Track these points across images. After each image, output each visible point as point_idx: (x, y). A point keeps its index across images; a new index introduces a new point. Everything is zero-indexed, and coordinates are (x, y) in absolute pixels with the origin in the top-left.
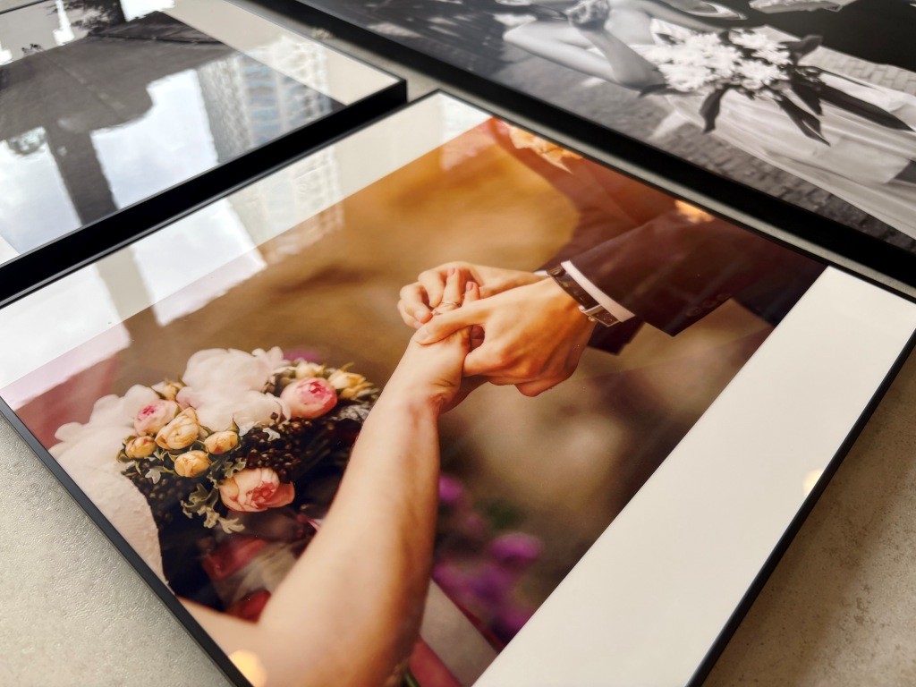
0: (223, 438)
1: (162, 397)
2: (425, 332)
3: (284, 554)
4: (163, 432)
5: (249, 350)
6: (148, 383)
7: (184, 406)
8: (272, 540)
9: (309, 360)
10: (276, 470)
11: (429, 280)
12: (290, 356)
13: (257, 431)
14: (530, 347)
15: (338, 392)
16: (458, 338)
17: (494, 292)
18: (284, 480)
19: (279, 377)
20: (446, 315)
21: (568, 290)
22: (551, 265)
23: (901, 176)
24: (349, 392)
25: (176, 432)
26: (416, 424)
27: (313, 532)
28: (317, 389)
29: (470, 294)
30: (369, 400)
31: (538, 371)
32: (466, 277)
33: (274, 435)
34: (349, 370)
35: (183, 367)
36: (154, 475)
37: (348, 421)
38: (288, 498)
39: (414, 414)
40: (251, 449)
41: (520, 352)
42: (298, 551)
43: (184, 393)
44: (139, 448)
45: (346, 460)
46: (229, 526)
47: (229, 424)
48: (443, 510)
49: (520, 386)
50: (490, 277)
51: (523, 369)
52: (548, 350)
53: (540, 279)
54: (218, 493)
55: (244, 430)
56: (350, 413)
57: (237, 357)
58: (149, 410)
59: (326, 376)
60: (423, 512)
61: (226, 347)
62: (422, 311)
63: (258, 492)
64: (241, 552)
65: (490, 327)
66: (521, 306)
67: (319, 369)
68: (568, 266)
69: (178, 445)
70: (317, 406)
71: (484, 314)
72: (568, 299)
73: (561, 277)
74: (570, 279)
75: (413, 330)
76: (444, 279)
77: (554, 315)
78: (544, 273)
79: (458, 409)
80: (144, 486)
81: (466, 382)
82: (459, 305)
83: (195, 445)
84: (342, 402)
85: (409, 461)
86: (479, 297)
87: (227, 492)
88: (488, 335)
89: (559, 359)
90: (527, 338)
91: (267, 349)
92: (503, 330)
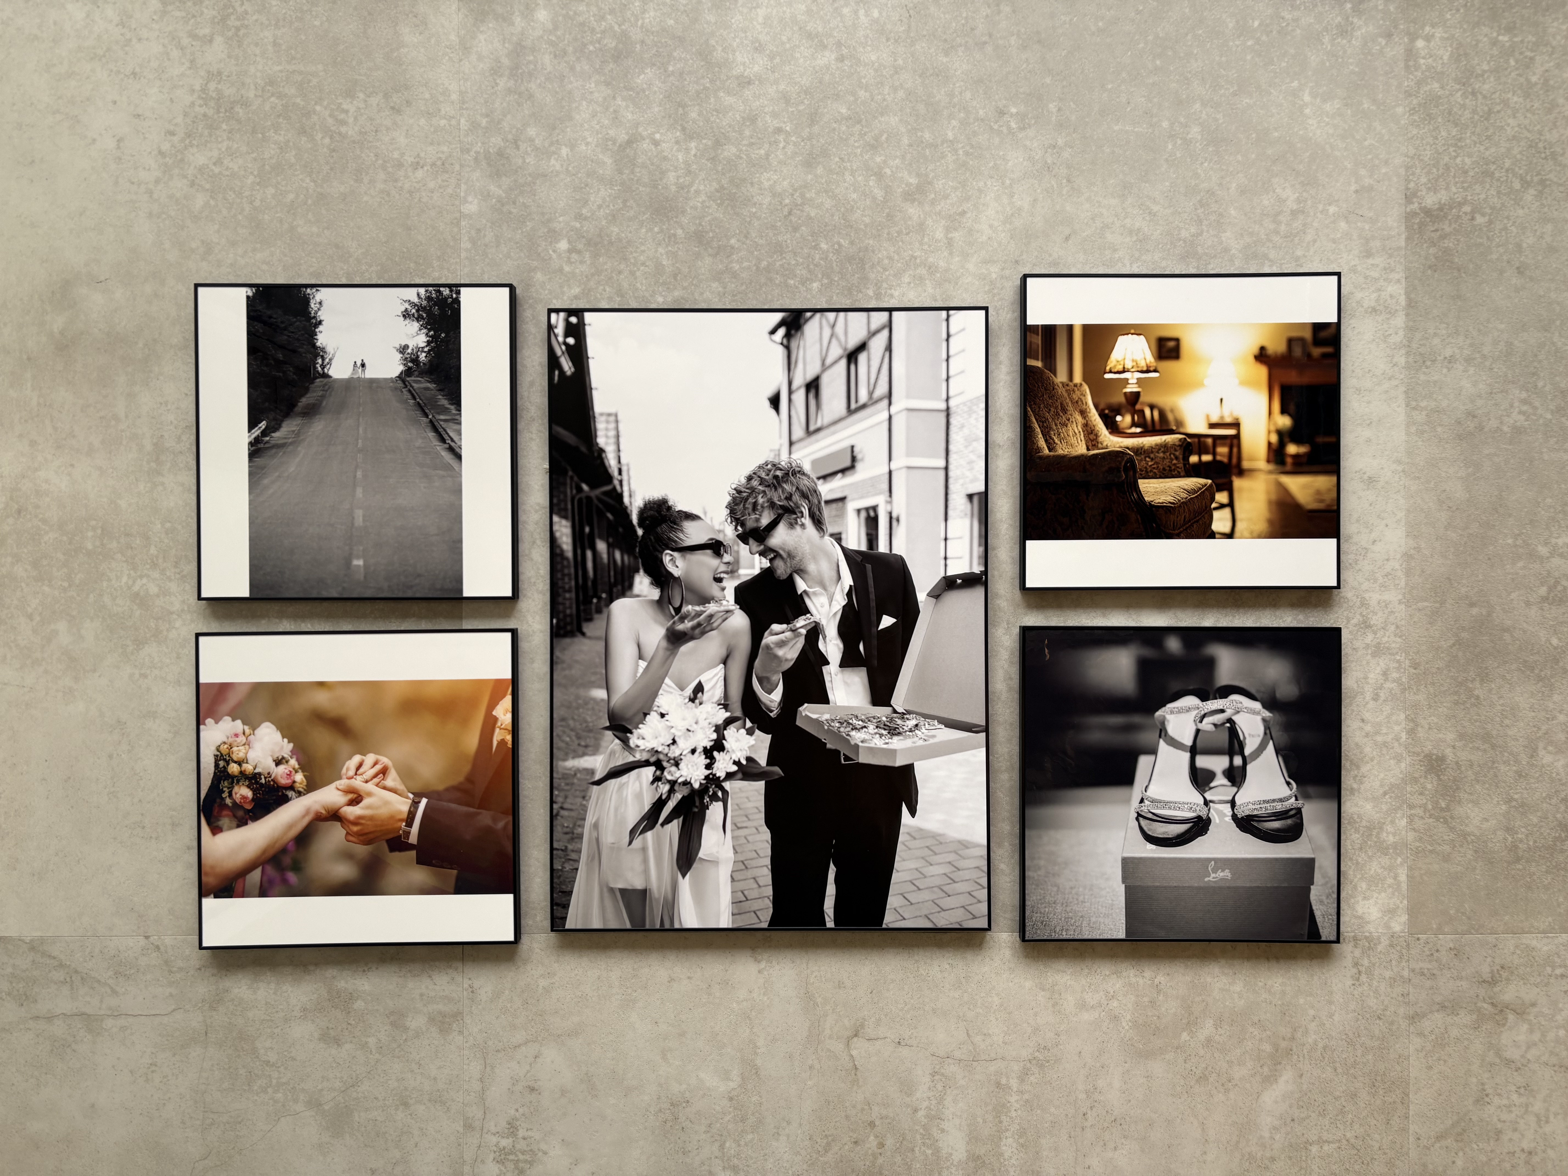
0: (248, 768)
1: (244, 733)
2: (343, 783)
3: (235, 823)
4: (235, 749)
5: (283, 737)
6: (244, 723)
7: (248, 744)
8: (235, 816)
9: (297, 760)
10: (254, 794)
11: (370, 758)
12: (293, 752)
13: (260, 774)
14: (368, 823)
15: (294, 782)
16: (350, 796)
17: (385, 788)
18: (253, 800)
19: (283, 758)
20: (358, 783)
21: (410, 812)
22: (418, 795)
23: (623, 891)
24: (297, 785)
25: (238, 753)
26: (304, 817)
27: (246, 824)
28: (289, 775)
29: (376, 780)
30: (300, 794)
31: (358, 834)
32: (384, 771)
33: (263, 781)
34: (305, 776)
35: (259, 726)
36: (222, 763)
37: (287, 796)
38: (249, 807)
39: (307, 812)
40: (252, 779)
41: (363, 821)
42: (239, 826)
43: (252, 737)
44: (224, 748)
45: (274, 809)
46: (228, 801)
47: (254, 764)
48: (284, 850)
49: (348, 833)
50: (392, 780)
51: (355, 829)
52: (372, 829)
53: (407, 798)
54: (233, 787)
55: (257, 771)
56: (290, 794)
57: (278, 735)
58: (236, 735)
59: (296, 772)
60: (278, 846)
61: (278, 728)
62: (351, 773)
63: (244, 797)
64: (225, 813)
65: (366, 802)
66: (387, 803)
67: (297, 766)
68: (424, 801)
69: (235, 759)
70: (284, 781)
71: (370, 794)
72: (405, 816)
73: (415, 804)
74: (417, 808)
75: (340, 778)
76: (376, 764)
77: (392, 817)
78: (411, 796)
79: (321, 823)
80: (217, 765)
81: (334, 816)
82: (367, 782)
83: (239, 763)
84: (291, 787)
85: (290, 826)
86: (377, 785)
87: (236, 789)
88: (361, 805)
89: (371, 836)
90: (371, 818)
91: (289, 742)
92: (368, 807)
